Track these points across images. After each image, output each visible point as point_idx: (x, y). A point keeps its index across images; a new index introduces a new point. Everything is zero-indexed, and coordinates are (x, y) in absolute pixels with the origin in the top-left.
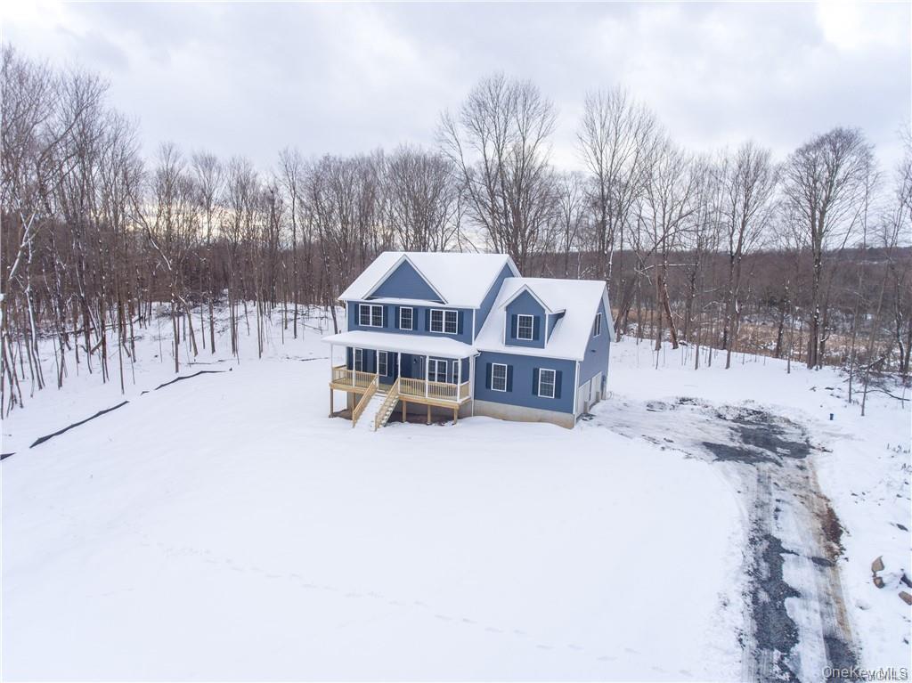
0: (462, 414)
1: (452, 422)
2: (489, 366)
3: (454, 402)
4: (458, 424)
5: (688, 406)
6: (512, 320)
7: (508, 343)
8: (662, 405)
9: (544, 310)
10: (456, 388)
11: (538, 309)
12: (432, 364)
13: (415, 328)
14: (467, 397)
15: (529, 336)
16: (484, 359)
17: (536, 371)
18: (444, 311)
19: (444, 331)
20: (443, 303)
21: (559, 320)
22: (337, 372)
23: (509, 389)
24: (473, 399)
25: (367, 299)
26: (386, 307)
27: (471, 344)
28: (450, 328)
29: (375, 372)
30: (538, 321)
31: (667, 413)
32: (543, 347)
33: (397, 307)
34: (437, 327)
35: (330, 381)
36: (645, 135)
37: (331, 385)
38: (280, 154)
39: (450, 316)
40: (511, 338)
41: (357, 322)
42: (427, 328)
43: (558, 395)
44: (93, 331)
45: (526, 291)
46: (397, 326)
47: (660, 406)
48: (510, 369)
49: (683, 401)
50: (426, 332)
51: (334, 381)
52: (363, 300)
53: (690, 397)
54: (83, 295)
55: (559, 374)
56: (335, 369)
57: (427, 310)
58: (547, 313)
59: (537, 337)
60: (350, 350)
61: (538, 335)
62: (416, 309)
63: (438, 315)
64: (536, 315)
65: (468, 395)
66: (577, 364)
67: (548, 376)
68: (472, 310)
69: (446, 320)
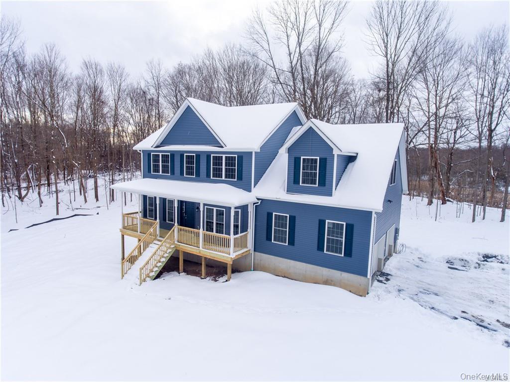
0: (238, 268)
1: (225, 278)
2: (269, 215)
3: (228, 255)
4: (231, 280)
5: (494, 264)
6: (295, 163)
7: (290, 190)
8: (465, 262)
9: (332, 149)
10: (229, 240)
11: (326, 148)
12: (210, 212)
13: (198, 175)
14: (245, 250)
15: (314, 182)
16: (264, 208)
17: (322, 223)
18: (224, 156)
19: (223, 178)
20: (222, 147)
21: (350, 165)
22: (126, 218)
23: (292, 242)
24: (252, 252)
25: (156, 147)
26: (173, 154)
27: (250, 191)
28: (230, 174)
29: (156, 219)
30: (325, 163)
31: (473, 273)
32: (331, 195)
33: (181, 154)
34: (218, 173)
35: (121, 227)
36: (427, 18)
37: (121, 231)
38: (147, 64)
39: (230, 161)
40: (294, 184)
41: (149, 171)
42: (208, 175)
43: (348, 253)
44: (31, 188)
45: (311, 128)
46: (182, 173)
47: (462, 263)
48: (293, 219)
49: (487, 257)
50: (207, 179)
51: (124, 228)
52: (153, 149)
53: (494, 254)
54: (16, 161)
55: (350, 228)
56: (126, 216)
57: (208, 155)
58: (336, 152)
59: (323, 183)
60: (145, 197)
61: (325, 181)
62: (199, 155)
63: (218, 160)
64: (324, 156)
65: (246, 247)
66: (374, 215)
67: (336, 228)
68: (251, 153)
69: (226, 166)
